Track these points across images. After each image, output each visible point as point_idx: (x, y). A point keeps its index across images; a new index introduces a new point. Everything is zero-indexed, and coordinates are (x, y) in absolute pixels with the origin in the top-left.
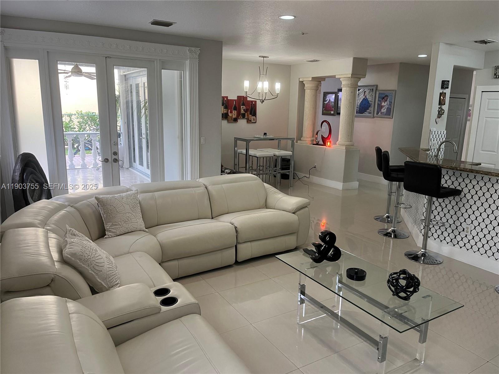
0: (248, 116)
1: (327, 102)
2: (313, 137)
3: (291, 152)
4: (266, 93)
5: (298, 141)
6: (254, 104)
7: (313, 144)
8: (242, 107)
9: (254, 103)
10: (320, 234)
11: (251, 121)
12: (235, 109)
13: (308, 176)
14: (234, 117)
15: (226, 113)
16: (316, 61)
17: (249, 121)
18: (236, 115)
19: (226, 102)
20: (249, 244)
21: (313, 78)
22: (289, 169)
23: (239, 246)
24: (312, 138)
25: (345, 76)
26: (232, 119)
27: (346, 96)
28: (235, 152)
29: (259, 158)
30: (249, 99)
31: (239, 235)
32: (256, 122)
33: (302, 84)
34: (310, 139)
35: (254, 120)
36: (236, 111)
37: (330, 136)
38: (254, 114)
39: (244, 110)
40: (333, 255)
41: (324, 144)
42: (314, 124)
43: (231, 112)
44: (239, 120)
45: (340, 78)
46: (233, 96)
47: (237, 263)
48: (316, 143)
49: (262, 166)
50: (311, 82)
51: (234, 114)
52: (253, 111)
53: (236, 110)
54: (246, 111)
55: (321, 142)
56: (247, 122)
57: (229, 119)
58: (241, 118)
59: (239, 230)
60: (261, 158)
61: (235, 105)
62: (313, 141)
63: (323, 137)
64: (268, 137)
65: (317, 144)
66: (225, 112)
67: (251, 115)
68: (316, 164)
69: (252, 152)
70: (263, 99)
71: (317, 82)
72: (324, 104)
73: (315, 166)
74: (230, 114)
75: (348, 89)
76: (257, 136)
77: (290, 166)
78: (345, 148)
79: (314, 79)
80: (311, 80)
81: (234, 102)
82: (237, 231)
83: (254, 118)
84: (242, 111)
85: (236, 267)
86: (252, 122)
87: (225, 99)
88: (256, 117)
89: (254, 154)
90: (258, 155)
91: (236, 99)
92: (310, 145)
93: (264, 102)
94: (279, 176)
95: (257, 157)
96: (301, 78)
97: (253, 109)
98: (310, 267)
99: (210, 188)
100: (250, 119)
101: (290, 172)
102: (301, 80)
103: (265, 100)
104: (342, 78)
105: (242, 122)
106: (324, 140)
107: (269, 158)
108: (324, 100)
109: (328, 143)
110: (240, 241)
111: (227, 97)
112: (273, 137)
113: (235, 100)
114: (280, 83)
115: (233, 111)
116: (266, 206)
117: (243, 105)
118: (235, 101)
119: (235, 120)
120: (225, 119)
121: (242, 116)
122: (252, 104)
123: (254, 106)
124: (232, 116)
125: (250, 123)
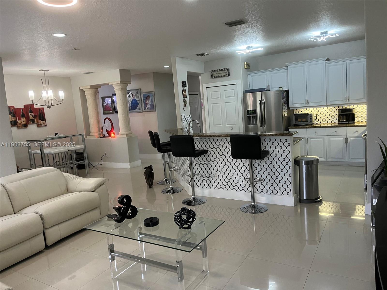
0: (37, 121)
1: (106, 104)
2: (99, 131)
3: (83, 145)
4: (51, 100)
5: (87, 137)
6: (41, 111)
7: (101, 137)
8: (30, 114)
9: (41, 110)
10: (118, 199)
11: (41, 125)
12: (23, 116)
13: (101, 163)
14: (23, 123)
15: (14, 121)
16: (91, 73)
17: (39, 125)
18: (25, 121)
19: (13, 111)
20: (57, 227)
21: (90, 86)
22: (84, 160)
23: (47, 232)
24: (99, 133)
25: (116, 83)
26: (22, 125)
27: (119, 97)
28: (30, 154)
29: (55, 155)
30: (36, 106)
31: (45, 221)
32: (46, 125)
33: (82, 92)
34: (97, 134)
35: (44, 124)
36: (24, 118)
37: (113, 129)
38: (44, 119)
39: (33, 116)
40: (132, 213)
41: (110, 136)
42: (98, 122)
43: (20, 119)
44: (29, 126)
45: (112, 85)
46: (19, 105)
47: (47, 247)
48: (102, 136)
49: (58, 162)
50: (90, 89)
51: (23, 121)
52: (42, 116)
54: (35, 117)
55: (107, 135)
56: (38, 126)
57: (18, 126)
58: (31, 123)
59: (44, 217)
60: (56, 154)
61: (23, 113)
62: (100, 135)
63: (107, 131)
64: (60, 136)
65: (104, 137)
66: (13, 120)
67: (40, 120)
68: (106, 153)
69: (46, 151)
70: (50, 105)
71: (94, 89)
72: (103, 106)
73: (105, 154)
74: (19, 121)
75: (120, 92)
76: (49, 137)
77: (84, 157)
78: (126, 137)
79: (92, 87)
80: (89, 88)
81: (22, 110)
82: (42, 219)
83: (44, 122)
84: (31, 118)
85: (47, 252)
86: (42, 126)
87: (12, 108)
88: (45, 121)
89: (49, 152)
90: (53, 152)
91: (23, 107)
92: (99, 138)
93: (51, 107)
94: (75, 167)
95: (52, 154)
96: (81, 87)
97: (42, 115)
98: (115, 228)
99: (7, 186)
100: (40, 124)
101: (85, 162)
102: (81, 88)
103: (51, 105)
104: (114, 84)
105: (33, 128)
106: (109, 133)
107: (64, 153)
108: (103, 103)
109: (112, 134)
110: (47, 226)
111: (13, 107)
112: (64, 135)
113: (22, 109)
114: (63, 91)
115: (22, 119)
116: (68, 191)
117: (31, 112)
119: (25, 126)
120: (14, 126)
121: (31, 121)
122: (39, 111)
123: (42, 112)
124: (21, 123)
125: (40, 126)
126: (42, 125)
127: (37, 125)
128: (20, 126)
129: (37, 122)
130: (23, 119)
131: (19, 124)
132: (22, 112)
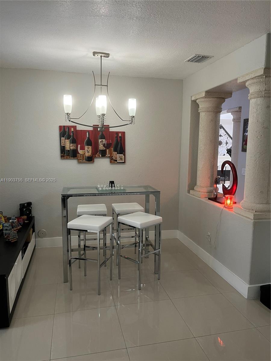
0: (111, 153)
6: (120, 137)
8: (100, 140)
9: (120, 135)
11: (116, 161)
12: (89, 143)
14: (87, 154)
15: (73, 150)
17: (113, 161)
18: (90, 152)
19: (73, 134)
26: (85, 157)
27: (255, 115)
30: (111, 130)
32: (124, 162)
33: (195, 104)
34: (206, 190)
35: (121, 159)
36: (90, 147)
37: (235, 185)
38: (122, 150)
39: (104, 145)
44: (96, 160)
45: (245, 82)
51: (88, 151)
52: (119, 146)
53: (91, 145)
54: (108, 146)
56: (111, 162)
57: (79, 158)
58: (99, 156)
61: (89, 138)
66: (72, 148)
67: (116, 153)
74: (81, 152)
75: (260, 101)
81: (87, 133)
83: (122, 156)
84: (101, 147)
86: (118, 163)
87: (72, 129)
88: (124, 155)
96: (193, 96)
97: (120, 144)
100: (114, 158)
102: (193, 99)
104: (248, 80)
105: (102, 163)
111: (74, 127)
115: (86, 147)
117: (103, 137)
118: (89, 132)
119: (90, 160)
120: (72, 158)
121: (101, 153)
122: (117, 137)
123: (121, 139)
124: (84, 154)
125: (114, 163)
126: (118, 161)
127: (110, 160)
128: (81, 160)
129: (109, 155)
130: (88, 148)
131: (81, 156)
132: (87, 137)
